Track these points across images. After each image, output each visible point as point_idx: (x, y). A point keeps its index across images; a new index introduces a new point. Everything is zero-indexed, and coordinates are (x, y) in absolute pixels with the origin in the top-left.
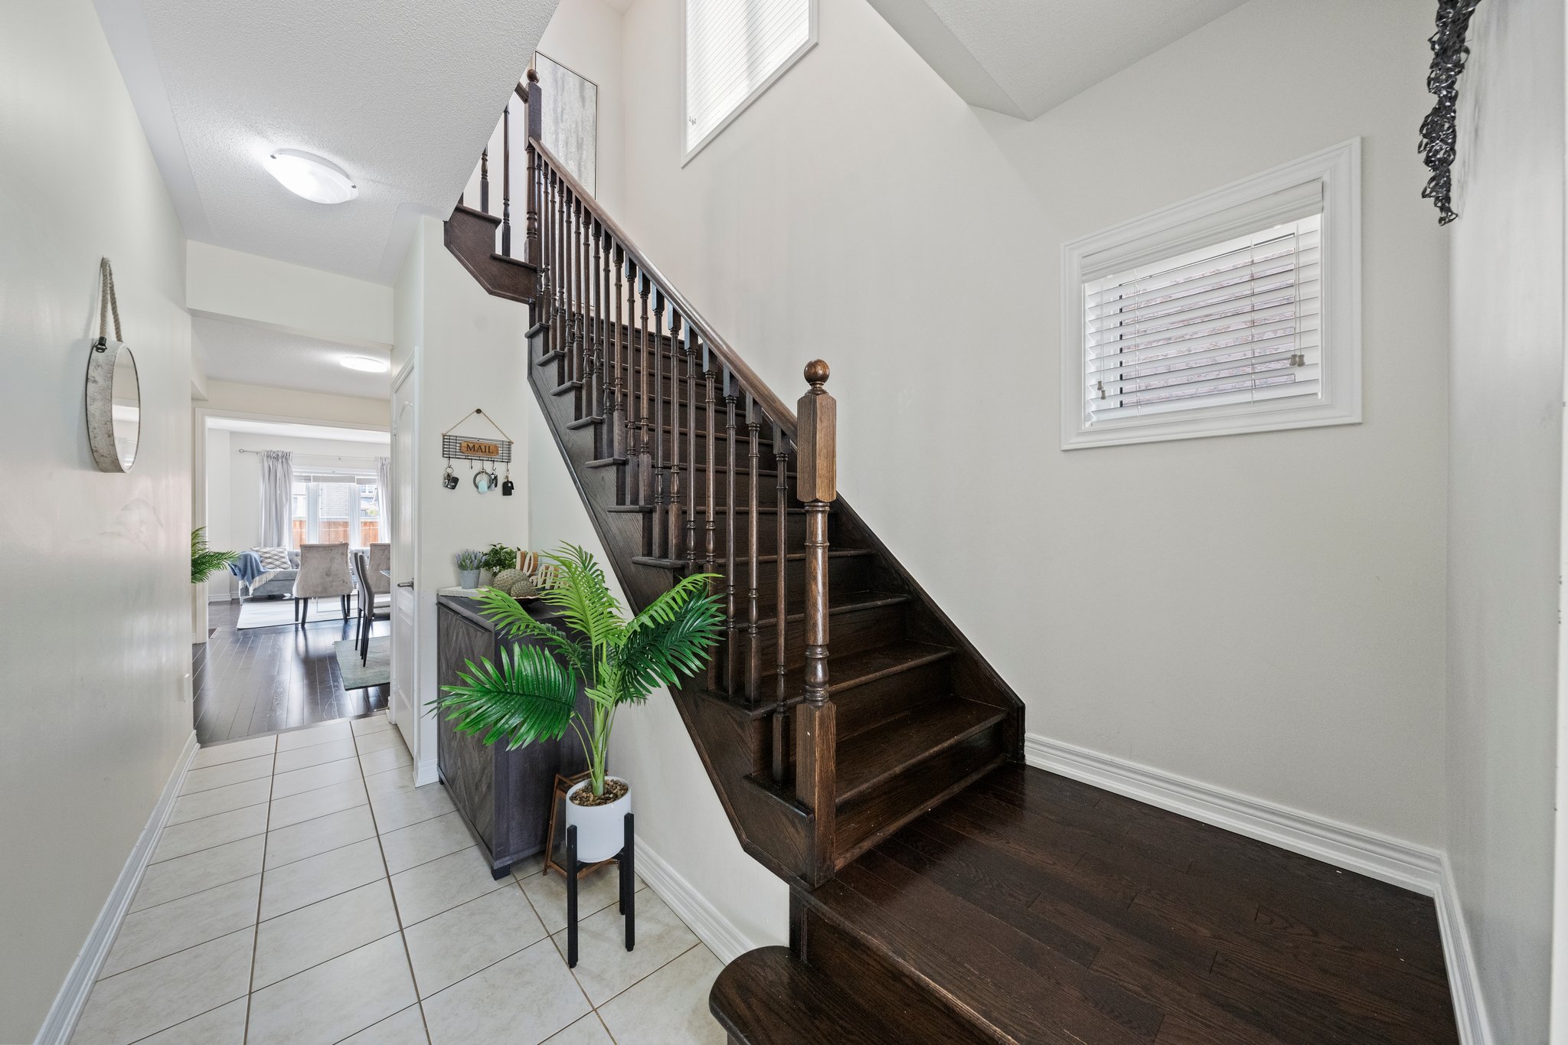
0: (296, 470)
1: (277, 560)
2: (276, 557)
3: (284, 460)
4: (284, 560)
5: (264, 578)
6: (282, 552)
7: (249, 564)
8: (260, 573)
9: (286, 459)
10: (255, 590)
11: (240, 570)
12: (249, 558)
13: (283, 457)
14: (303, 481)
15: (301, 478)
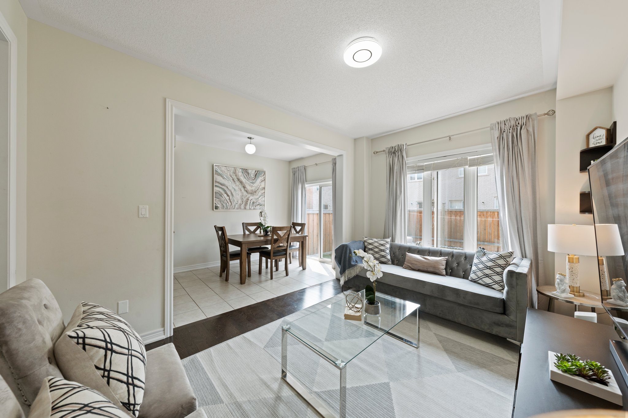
0: (410, 161)
2: (376, 250)
4: (383, 253)
6: (382, 245)
8: (350, 265)
9: (401, 153)
12: (345, 249)
13: (399, 151)
14: (417, 171)
15: (414, 169)
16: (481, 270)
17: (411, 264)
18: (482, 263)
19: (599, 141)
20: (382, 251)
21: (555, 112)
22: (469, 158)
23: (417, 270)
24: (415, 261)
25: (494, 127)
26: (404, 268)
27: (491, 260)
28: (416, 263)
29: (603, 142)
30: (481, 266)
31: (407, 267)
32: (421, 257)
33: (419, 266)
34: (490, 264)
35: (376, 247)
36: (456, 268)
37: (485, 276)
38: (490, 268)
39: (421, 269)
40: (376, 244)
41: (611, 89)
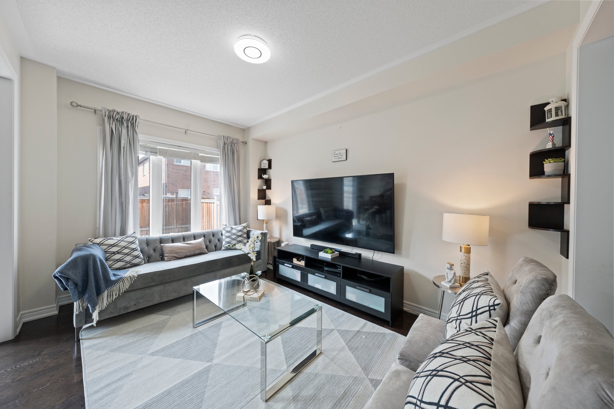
0: (142, 138)
1: (127, 254)
2: (126, 251)
3: (130, 124)
4: (136, 253)
5: (115, 291)
6: (132, 243)
7: (91, 273)
8: (109, 283)
9: (132, 124)
10: (100, 313)
11: (76, 285)
12: (91, 262)
13: (128, 120)
14: (149, 153)
15: (146, 150)
16: (234, 239)
17: (176, 253)
18: (234, 234)
19: (265, 166)
20: (135, 251)
21: (246, 143)
22: (200, 154)
23: (183, 257)
24: (179, 249)
25: (220, 138)
26: (167, 261)
27: (240, 231)
28: (181, 251)
29: (267, 167)
30: (234, 237)
31: (172, 259)
32: (182, 243)
33: (186, 253)
34: (240, 233)
35: (125, 247)
36: (209, 244)
37: (238, 242)
38: (241, 236)
39: (188, 254)
40: (123, 244)
41: (266, 143)
